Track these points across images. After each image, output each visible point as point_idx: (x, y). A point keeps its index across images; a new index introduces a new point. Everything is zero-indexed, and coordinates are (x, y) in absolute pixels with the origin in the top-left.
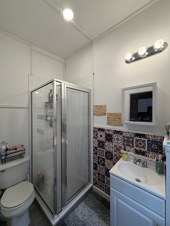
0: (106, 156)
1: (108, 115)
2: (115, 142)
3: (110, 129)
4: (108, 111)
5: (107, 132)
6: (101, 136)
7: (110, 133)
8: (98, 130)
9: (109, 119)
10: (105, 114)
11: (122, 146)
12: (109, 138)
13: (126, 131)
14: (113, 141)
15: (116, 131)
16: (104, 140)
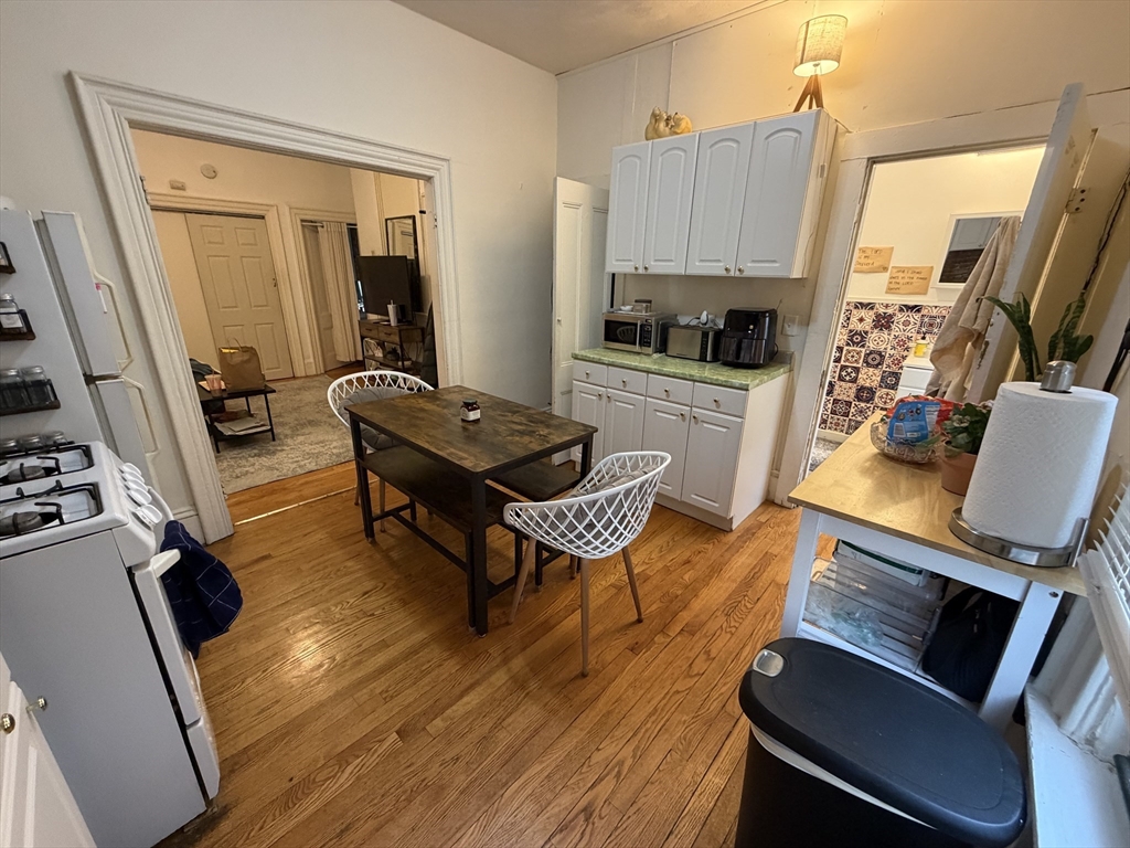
0: (866, 361)
1: (895, 270)
2: (897, 329)
3: (890, 303)
4: (897, 261)
5: (881, 311)
6: (861, 320)
7: (890, 311)
8: (856, 307)
9: (893, 280)
10: (885, 269)
11: (914, 335)
12: (884, 322)
13: (931, 305)
14: (893, 327)
15: (905, 306)
16: (868, 328)
